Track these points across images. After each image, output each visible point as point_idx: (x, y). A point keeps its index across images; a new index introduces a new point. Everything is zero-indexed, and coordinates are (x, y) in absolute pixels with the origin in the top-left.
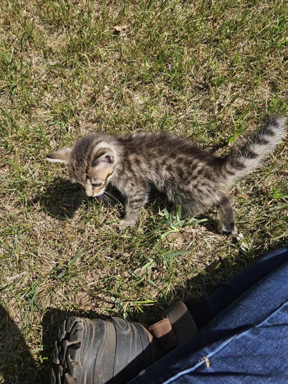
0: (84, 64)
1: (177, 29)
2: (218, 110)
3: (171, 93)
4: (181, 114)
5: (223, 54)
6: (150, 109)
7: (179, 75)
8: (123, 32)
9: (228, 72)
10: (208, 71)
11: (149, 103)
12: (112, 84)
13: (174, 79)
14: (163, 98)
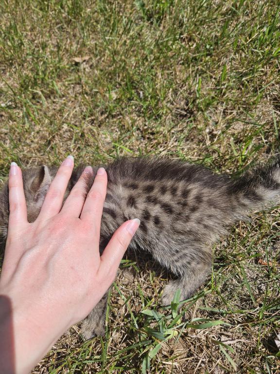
0: (39, 102)
1: (146, 52)
2: (210, 139)
3: (145, 125)
4: (161, 149)
5: (206, 72)
6: (119, 147)
7: (153, 103)
8: (84, 63)
9: (216, 92)
10: (190, 94)
11: (119, 140)
12: (72, 122)
13: (147, 107)
14: (137, 132)
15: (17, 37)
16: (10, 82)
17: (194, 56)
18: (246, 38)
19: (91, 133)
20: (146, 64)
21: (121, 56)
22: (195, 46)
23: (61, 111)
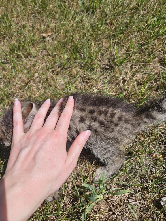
0: (21, 60)
1: (85, 31)
2: (123, 83)
3: (84, 74)
4: (94, 89)
5: (120, 43)
6: (69, 87)
7: (89, 61)
8: (48, 37)
9: (126, 55)
10: (111, 56)
11: (69, 83)
12: (41, 72)
13: (86, 64)
14: (80, 78)
15: (8, 21)
16: (4, 48)
17: (114, 33)
18: (144, 23)
19: (52, 79)
20: (85, 38)
21: (70, 33)
22: (114, 28)
23: (34, 65)
